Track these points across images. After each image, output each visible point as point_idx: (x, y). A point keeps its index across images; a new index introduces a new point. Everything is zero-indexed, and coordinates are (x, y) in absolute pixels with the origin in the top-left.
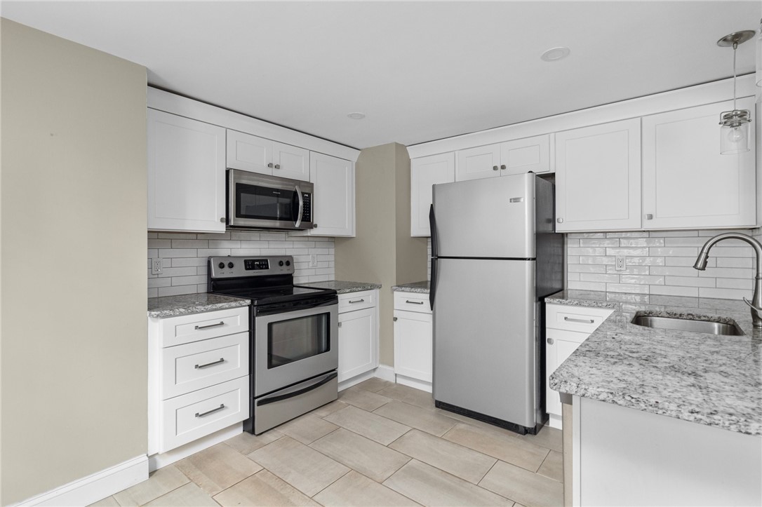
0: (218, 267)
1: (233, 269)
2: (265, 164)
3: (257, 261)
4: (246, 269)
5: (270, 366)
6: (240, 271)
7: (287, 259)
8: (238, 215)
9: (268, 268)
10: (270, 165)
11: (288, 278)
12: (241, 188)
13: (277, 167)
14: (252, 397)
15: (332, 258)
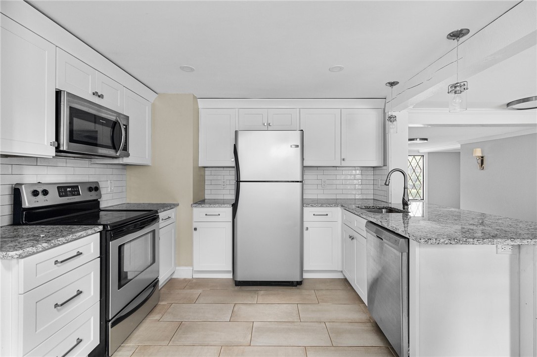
0: (30, 194)
1: (47, 197)
2: (90, 92)
3: (69, 187)
4: (60, 196)
5: (120, 287)
6: (53, 199)
7: (95, 185)
8: (71, 139)
9: (80, 195)
10: (95, 94)
11: (96, 203)
12: (74, 113)
13: (101, 96)
15: (125, 184)
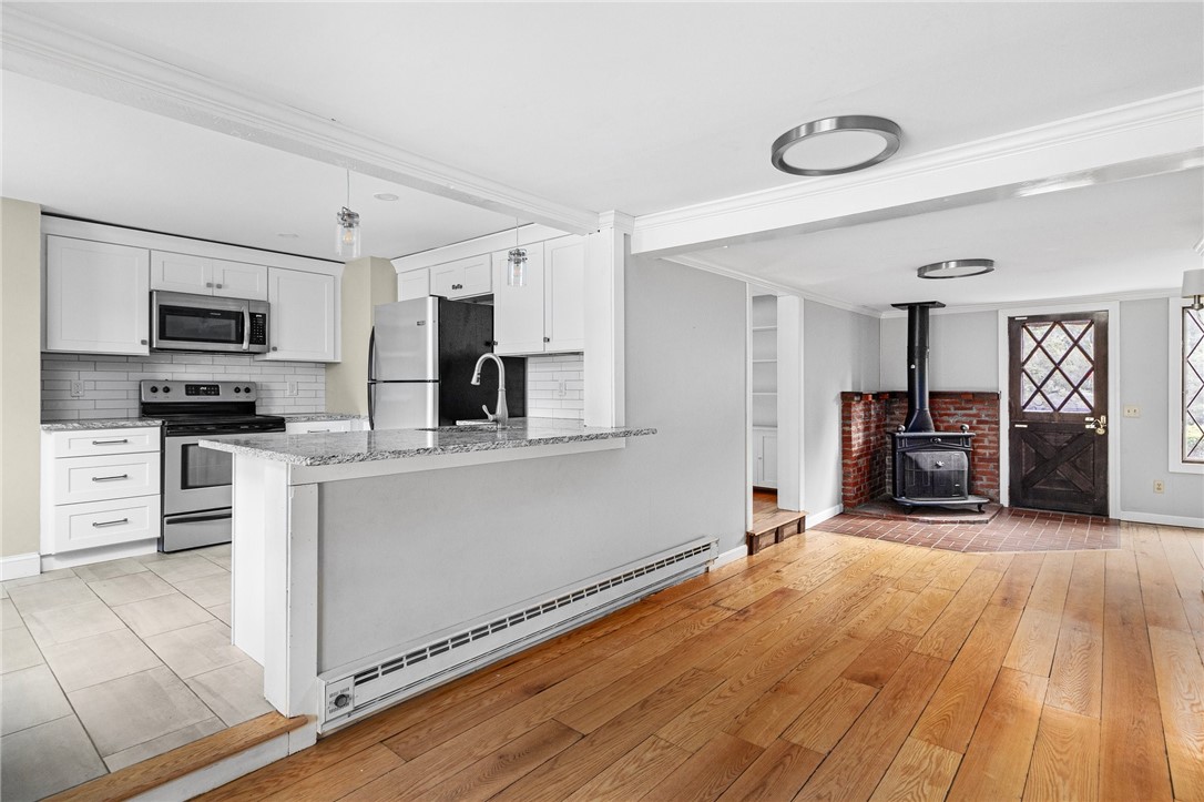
0: (150, 391)
1: (168, 394)
2: (203, 284)
3: (204, 386)
4: (187, 394)
5: (185, 485)
6: (179, 396)
7: (247, 386)
8: (162, 336)
9: (218, 394)
10: (209, 285)
12: (165, 311)
13: (219, 286)
14: (163, 516)
15: (322, 387)
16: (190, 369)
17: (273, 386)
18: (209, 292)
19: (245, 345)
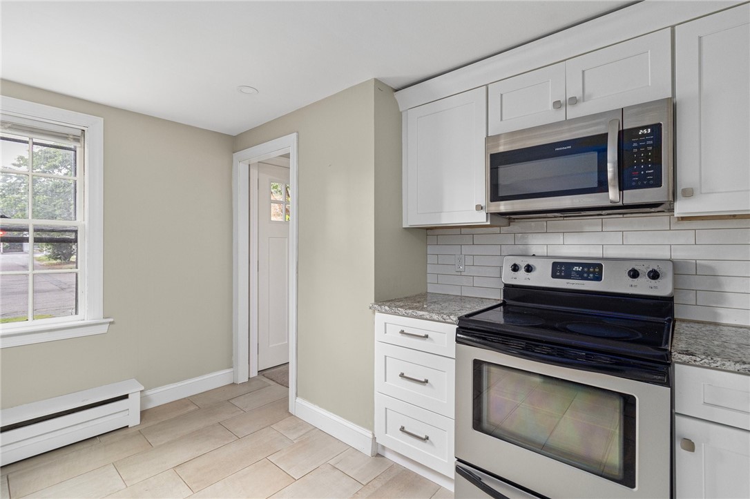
0: (509, 269)
1: (531, 274)
2: (550, 107)
3: (578, 264)
4: (554, 276)
5: (478, 424)
8: (494, 197)
13: (572, 102)
16: (571, 239)
17: (723, 269)
18: (559, 116)
19: (613, 194)
